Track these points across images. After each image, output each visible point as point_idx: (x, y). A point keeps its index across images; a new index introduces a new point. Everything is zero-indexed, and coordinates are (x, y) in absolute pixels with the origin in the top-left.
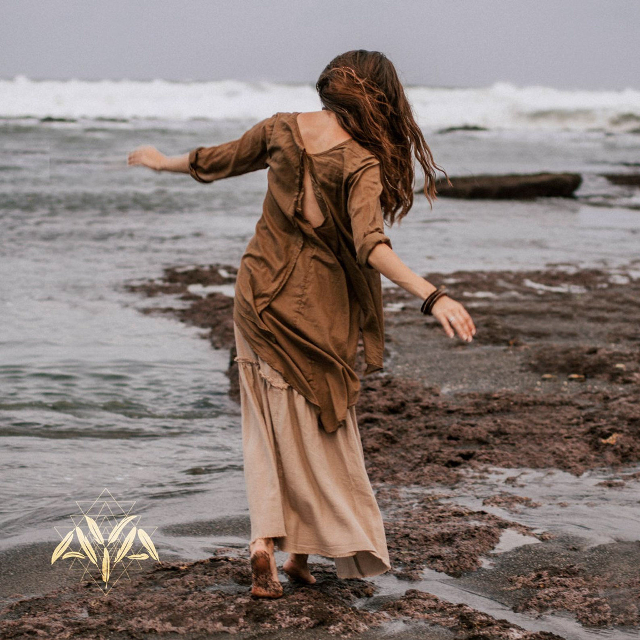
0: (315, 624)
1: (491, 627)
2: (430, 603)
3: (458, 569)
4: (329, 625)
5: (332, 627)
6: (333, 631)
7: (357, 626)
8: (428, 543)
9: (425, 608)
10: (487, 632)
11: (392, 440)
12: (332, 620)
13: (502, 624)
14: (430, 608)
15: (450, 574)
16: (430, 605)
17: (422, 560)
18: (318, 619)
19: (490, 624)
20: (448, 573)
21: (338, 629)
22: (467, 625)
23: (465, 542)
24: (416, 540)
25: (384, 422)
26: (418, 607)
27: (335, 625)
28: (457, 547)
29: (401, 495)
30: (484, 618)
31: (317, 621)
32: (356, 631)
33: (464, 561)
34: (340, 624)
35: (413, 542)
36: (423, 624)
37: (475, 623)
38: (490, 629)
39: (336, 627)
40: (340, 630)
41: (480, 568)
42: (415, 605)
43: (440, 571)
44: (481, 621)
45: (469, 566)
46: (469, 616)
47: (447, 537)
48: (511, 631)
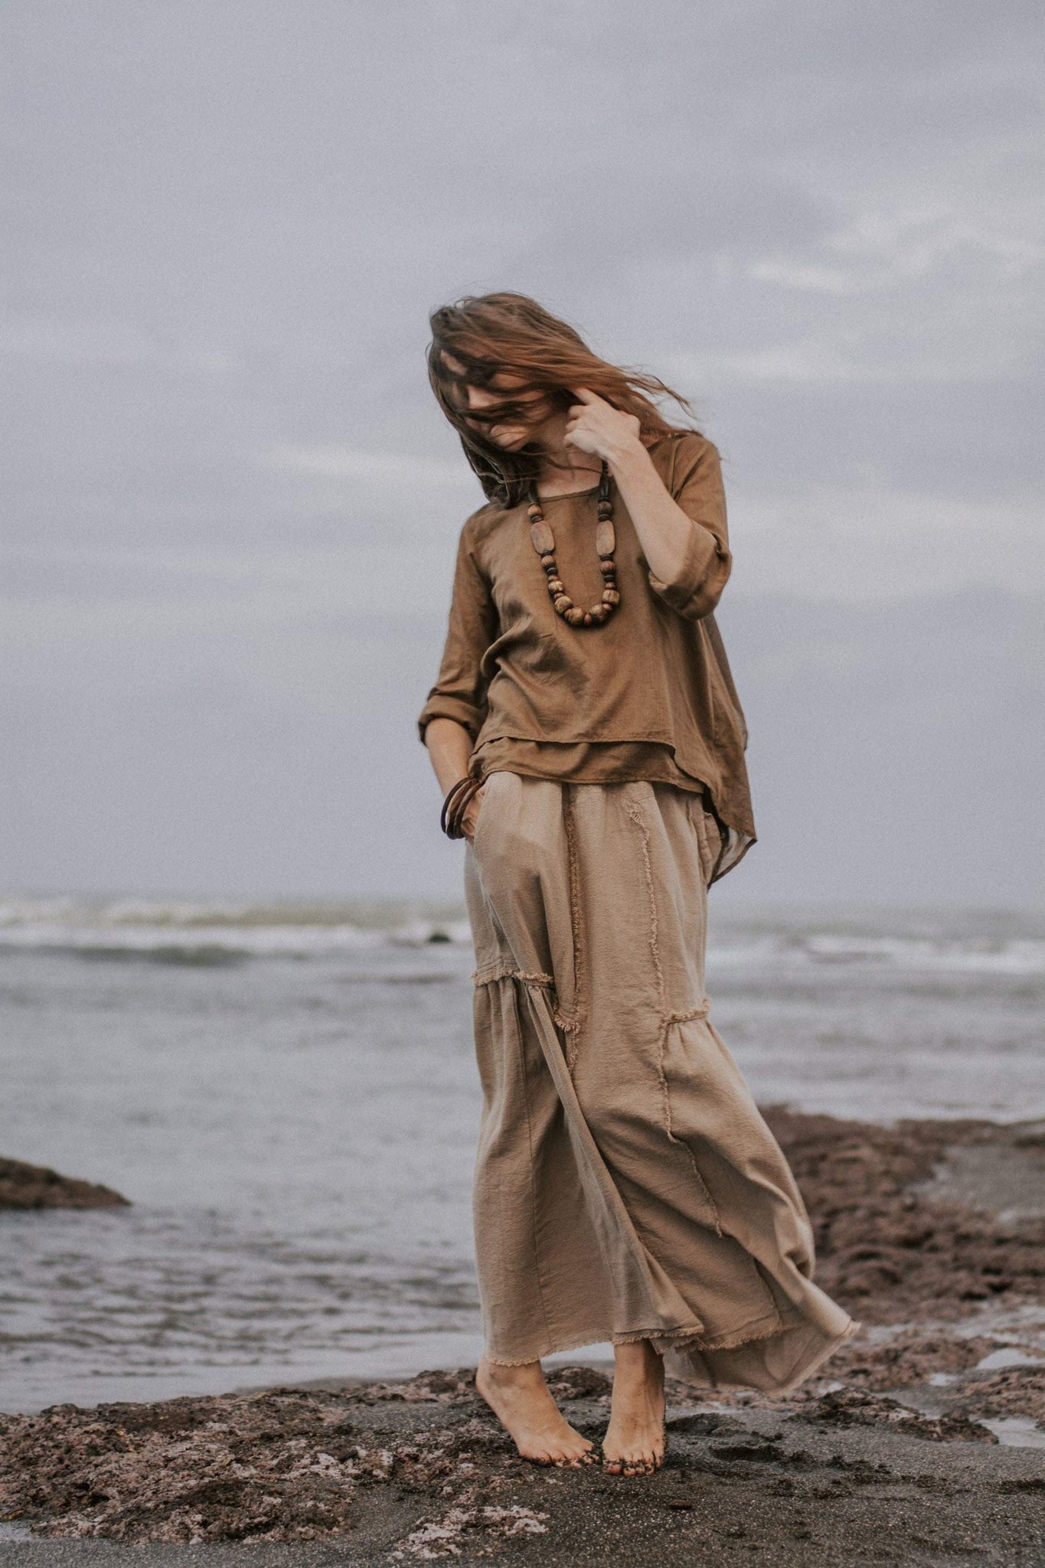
11: (893, 1278)
13: (886, 1404)
23: (917, 1357)
25: (890, 1256)
33: (898, 1373)
45: (905, 1379)
47: (892, 1355)
48: (896, 1411)
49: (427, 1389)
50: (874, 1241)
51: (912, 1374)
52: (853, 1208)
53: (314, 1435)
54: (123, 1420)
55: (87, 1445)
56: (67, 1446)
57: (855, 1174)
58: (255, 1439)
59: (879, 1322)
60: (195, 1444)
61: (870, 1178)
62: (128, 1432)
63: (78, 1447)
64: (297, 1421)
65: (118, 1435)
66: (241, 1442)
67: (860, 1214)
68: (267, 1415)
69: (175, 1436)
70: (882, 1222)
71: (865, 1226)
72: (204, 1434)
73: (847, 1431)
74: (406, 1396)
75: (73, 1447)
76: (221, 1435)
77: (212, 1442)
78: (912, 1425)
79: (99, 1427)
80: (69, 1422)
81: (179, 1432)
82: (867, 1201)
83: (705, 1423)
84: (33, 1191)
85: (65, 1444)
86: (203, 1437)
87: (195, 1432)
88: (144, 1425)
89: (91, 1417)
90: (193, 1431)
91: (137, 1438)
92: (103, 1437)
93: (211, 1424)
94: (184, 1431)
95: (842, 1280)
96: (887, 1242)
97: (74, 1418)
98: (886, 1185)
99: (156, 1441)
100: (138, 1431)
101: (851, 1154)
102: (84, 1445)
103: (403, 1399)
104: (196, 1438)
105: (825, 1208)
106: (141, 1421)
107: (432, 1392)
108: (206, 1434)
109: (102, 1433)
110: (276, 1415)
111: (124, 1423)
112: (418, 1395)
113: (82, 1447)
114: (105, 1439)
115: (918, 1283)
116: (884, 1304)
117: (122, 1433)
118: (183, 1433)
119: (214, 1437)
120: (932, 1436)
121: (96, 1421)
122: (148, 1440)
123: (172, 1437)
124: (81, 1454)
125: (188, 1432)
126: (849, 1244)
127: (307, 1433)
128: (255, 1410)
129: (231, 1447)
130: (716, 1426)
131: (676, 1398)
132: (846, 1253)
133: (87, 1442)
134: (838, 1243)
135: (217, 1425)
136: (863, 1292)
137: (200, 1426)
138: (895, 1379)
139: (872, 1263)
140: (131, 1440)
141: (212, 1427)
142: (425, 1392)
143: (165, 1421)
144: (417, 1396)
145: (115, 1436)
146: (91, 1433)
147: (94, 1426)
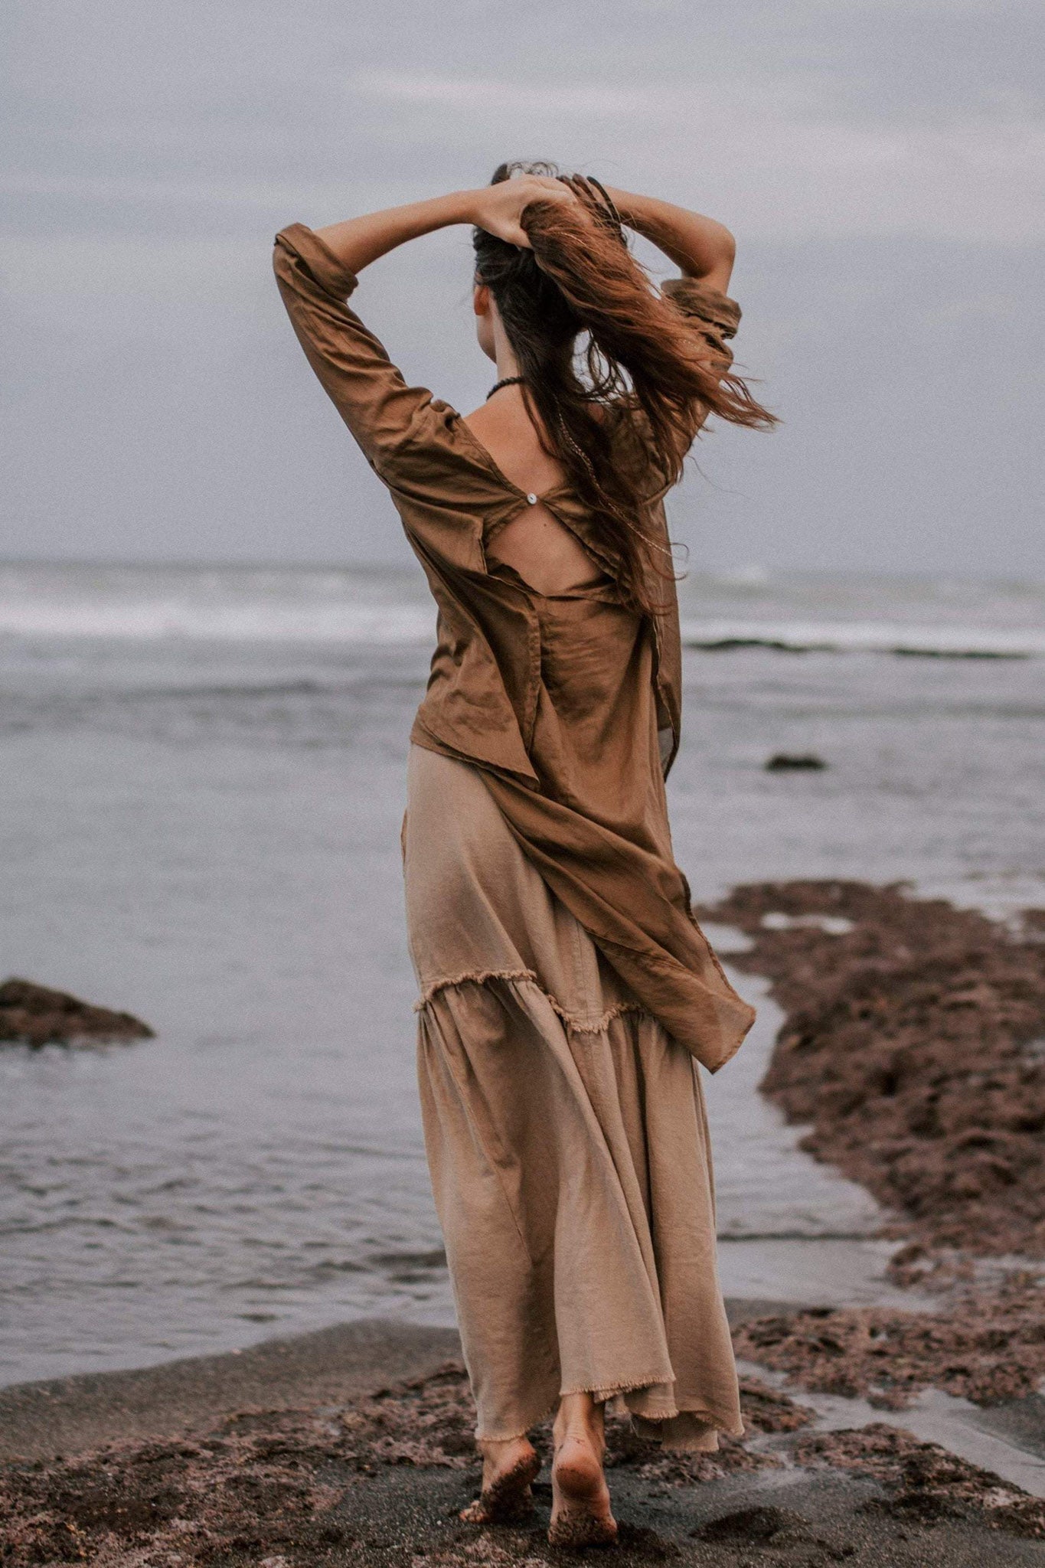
0: (618, 1459)
1: (955, 1484)
2: (877, 1441)
3: (989, 1393)
4: (643, 1464)
5: (647, 1467)
6: (648, 1475)
7: (700, 1469)
8: (963, 1348)
9: (864, 1450)
10: (946, 1492)
11: (1007, 1178)
12: (650, 1454)
13: (981, 1480)
14: (873, 1449)
15: (976, 1402)
16: (875, 1444)
17: (929, 1376)
18: (624, 1450)
19: (957, 1478)
20: (970, 1399)
21: (657, 1472)
22: (914, 1478)
23: (1028, 1348)
24: (940, 1341)
25: (1005, 1145)
26: (850, 1447)
27: (653, 1463)
28: (1009, 1355)
29: (977, 1273)
30: (949, 1467)
31: (622, 1454)
32: (696, 1478)
33: (1003, 1379)
34: (665, 1462)
35: (935, 1345)
36: (841, 1475)
37: (930, 1476)
38: (953, 1488)
39: (655, 1467)
40: (662, 1473)
41: (1034, 1393)
42: (846, 1444)
43: (956, 1396)
44: (941, 1473)
45: (1010, 1387)
46: (922, 1462)
47: (998, 1338)
48: (993, 1492)
49: (440, 1450)
50: (986, 1124)
51: (1018, 1381)
52: (964, 1074)
53: (297, 1545)
54: (74, 1509)
55: (31, 1545)
56: (8, 1545)
57: (968, 1024)
58: (226, 1545)
59: (987, 1251)
60: (155, 1553)
61: (985, 1031)
62: (80, 1527)
63: (20, 1548)
64: (280, 1511)
65: (69, 1531)
66: (211, 1548)
67: (974, 1081)
68: (245, 1502)
69: (133, 1539)
70: (997, 1097)
71: (978, 1103)
72: (167, 1536)
73: (933, 1532)
74: (415, 1459)
75: (14, 1546)
76: (188, 1538)
77: (176, 1550)
78: (1010, 1518)
79: (47, 1519)
80: (13, 1507)
81: (138, 1534)
82: (985, 1063)
83: (762, 1522)
84: (49, 1020)
85: (5, 1542)
86: (167, 1541)
87: (157, 1535)
88: (99, 1520)
89: (40, 1498)
90: (154, 1532)
91: (90, 1538)
92: (51, 1532)
93: (176, 1522)
94: (143, 1533)
95: (949, 1177)
96: (1004, 1125)
97: (20, 1499)
98: (1005, 1043)
99: (111, 1545)
100: (92, 1526)
101: (964, 996)
102: (27, 1544)
103: (411, 1461)
104: (157, 1543)
105: (935, 1072)
106: (96, 1513)
107: (446, 1453)
108: (169, 1537)
109: (50, 1526)
110: (256, 1504)
111: (76, 1514)
112: (429, 1457)
113: (25, 1547)
114: (54, 1534)
115: (1035, 1186)
116: (995, 1213)
117: (72, 1528)
118: (143, 1535)
119: (175, 1546)
120: (1034, 1531)
121: (44, 1507)
122: (102, 1541)
123: (129, 1540)
124: (23, 1559)
125: (148, 1534)
126: (959, 1126)
127: (287, 1540)
128: (232, 1493)
129: (198, 1557)
130: (776, 1529)
131: (735, 1456)
132: (954, 1139)
133: (31, 1540)
134: (946, 1122)
135: (184, 1523)
136: (972, 1195)
137: (163, 1522)
138: (998, 1387)
139: (983, 1157)
140: (82, 1540)
141: (177, 1526)
142: (438, 1453)
143: (123, 1513)
144: (428, 1459)
145: (64, 1532)
146: (37, 1527)
147: (41, 1516)
